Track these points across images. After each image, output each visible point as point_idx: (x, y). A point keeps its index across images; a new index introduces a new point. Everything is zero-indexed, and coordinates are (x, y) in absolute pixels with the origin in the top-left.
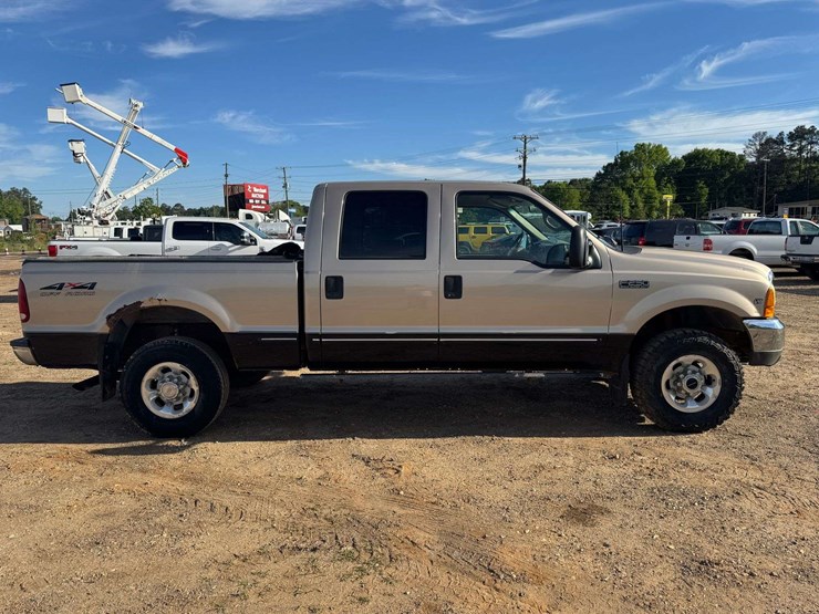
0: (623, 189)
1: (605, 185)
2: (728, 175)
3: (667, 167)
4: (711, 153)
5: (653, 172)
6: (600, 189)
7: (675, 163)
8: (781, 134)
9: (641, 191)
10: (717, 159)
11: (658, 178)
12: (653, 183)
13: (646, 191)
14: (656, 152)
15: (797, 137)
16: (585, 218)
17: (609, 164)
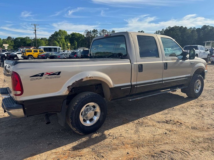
0: (57, 42)
1: (52, 40)
2: (81, 40)
3: (67, 37)
4: (77, 34)
5: (64, 37)
6: (51, 41)
7: (69, 36)
8: (91, 31)
9: (62, 42)
10: (78, 35)
11: (65, 39)
12: (64, 40)
13: (63, 42)
14: (64, 32)
15: (94, 32)
16: (60, 49)
17: (53, 35)
